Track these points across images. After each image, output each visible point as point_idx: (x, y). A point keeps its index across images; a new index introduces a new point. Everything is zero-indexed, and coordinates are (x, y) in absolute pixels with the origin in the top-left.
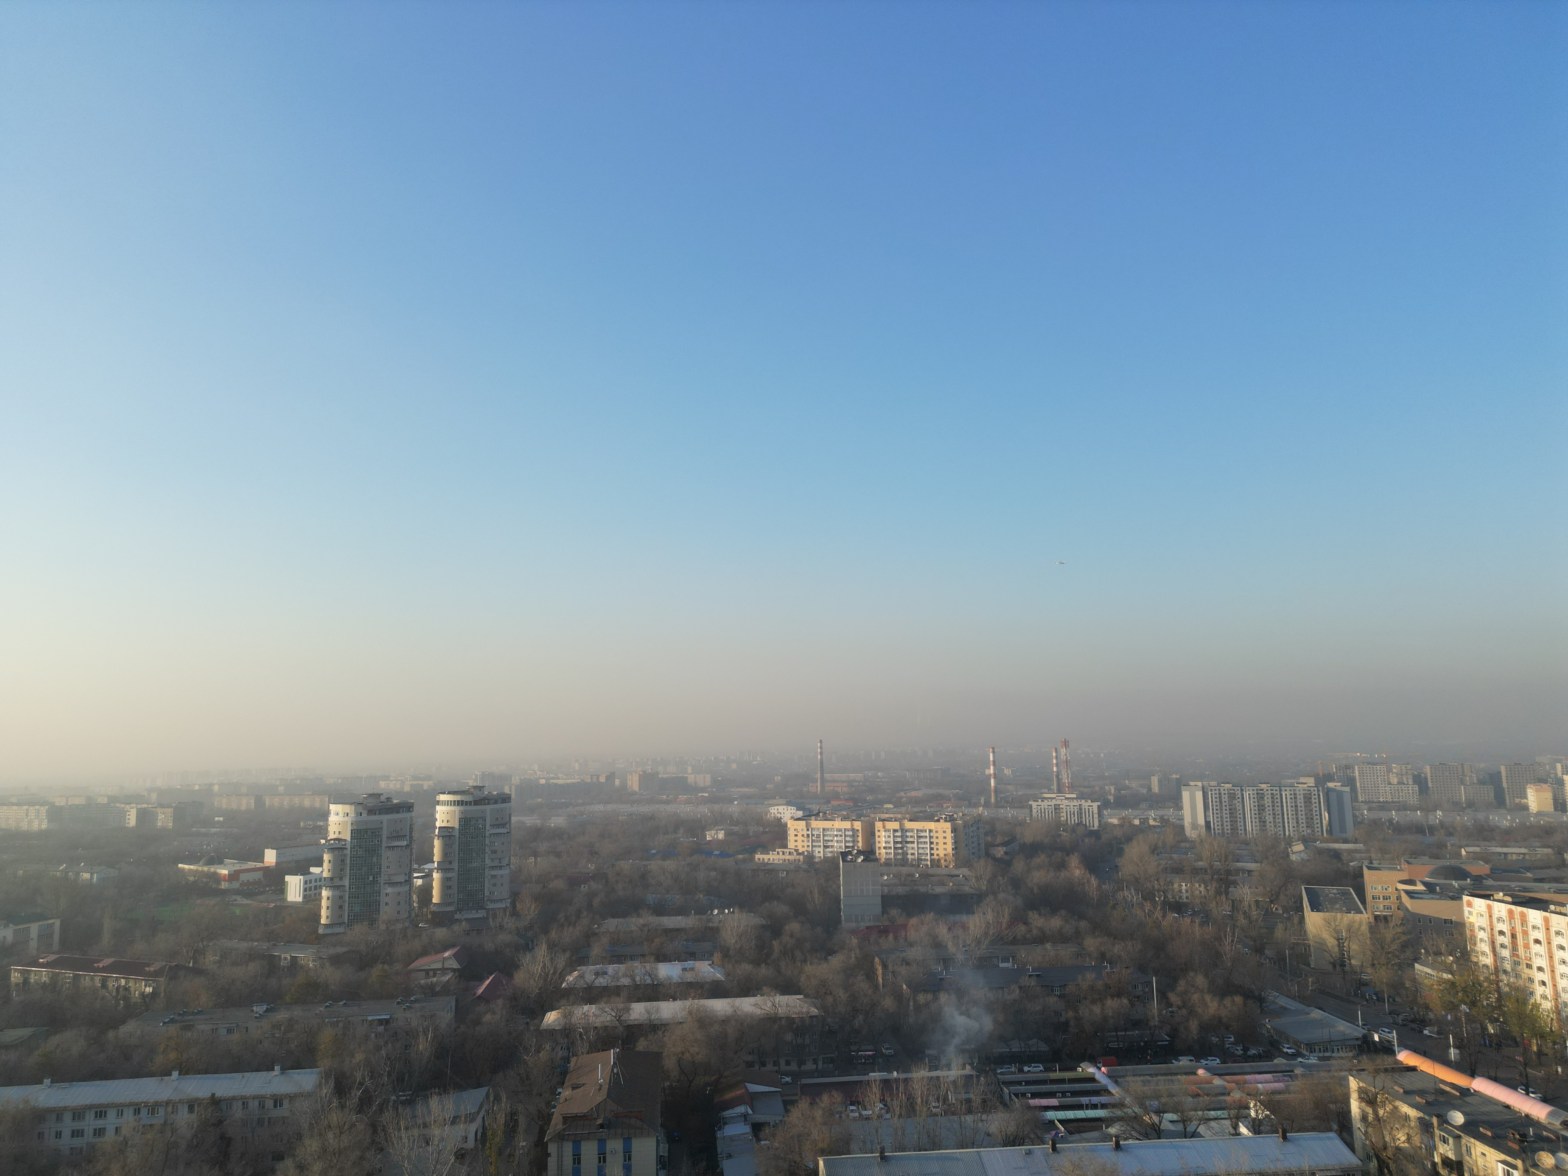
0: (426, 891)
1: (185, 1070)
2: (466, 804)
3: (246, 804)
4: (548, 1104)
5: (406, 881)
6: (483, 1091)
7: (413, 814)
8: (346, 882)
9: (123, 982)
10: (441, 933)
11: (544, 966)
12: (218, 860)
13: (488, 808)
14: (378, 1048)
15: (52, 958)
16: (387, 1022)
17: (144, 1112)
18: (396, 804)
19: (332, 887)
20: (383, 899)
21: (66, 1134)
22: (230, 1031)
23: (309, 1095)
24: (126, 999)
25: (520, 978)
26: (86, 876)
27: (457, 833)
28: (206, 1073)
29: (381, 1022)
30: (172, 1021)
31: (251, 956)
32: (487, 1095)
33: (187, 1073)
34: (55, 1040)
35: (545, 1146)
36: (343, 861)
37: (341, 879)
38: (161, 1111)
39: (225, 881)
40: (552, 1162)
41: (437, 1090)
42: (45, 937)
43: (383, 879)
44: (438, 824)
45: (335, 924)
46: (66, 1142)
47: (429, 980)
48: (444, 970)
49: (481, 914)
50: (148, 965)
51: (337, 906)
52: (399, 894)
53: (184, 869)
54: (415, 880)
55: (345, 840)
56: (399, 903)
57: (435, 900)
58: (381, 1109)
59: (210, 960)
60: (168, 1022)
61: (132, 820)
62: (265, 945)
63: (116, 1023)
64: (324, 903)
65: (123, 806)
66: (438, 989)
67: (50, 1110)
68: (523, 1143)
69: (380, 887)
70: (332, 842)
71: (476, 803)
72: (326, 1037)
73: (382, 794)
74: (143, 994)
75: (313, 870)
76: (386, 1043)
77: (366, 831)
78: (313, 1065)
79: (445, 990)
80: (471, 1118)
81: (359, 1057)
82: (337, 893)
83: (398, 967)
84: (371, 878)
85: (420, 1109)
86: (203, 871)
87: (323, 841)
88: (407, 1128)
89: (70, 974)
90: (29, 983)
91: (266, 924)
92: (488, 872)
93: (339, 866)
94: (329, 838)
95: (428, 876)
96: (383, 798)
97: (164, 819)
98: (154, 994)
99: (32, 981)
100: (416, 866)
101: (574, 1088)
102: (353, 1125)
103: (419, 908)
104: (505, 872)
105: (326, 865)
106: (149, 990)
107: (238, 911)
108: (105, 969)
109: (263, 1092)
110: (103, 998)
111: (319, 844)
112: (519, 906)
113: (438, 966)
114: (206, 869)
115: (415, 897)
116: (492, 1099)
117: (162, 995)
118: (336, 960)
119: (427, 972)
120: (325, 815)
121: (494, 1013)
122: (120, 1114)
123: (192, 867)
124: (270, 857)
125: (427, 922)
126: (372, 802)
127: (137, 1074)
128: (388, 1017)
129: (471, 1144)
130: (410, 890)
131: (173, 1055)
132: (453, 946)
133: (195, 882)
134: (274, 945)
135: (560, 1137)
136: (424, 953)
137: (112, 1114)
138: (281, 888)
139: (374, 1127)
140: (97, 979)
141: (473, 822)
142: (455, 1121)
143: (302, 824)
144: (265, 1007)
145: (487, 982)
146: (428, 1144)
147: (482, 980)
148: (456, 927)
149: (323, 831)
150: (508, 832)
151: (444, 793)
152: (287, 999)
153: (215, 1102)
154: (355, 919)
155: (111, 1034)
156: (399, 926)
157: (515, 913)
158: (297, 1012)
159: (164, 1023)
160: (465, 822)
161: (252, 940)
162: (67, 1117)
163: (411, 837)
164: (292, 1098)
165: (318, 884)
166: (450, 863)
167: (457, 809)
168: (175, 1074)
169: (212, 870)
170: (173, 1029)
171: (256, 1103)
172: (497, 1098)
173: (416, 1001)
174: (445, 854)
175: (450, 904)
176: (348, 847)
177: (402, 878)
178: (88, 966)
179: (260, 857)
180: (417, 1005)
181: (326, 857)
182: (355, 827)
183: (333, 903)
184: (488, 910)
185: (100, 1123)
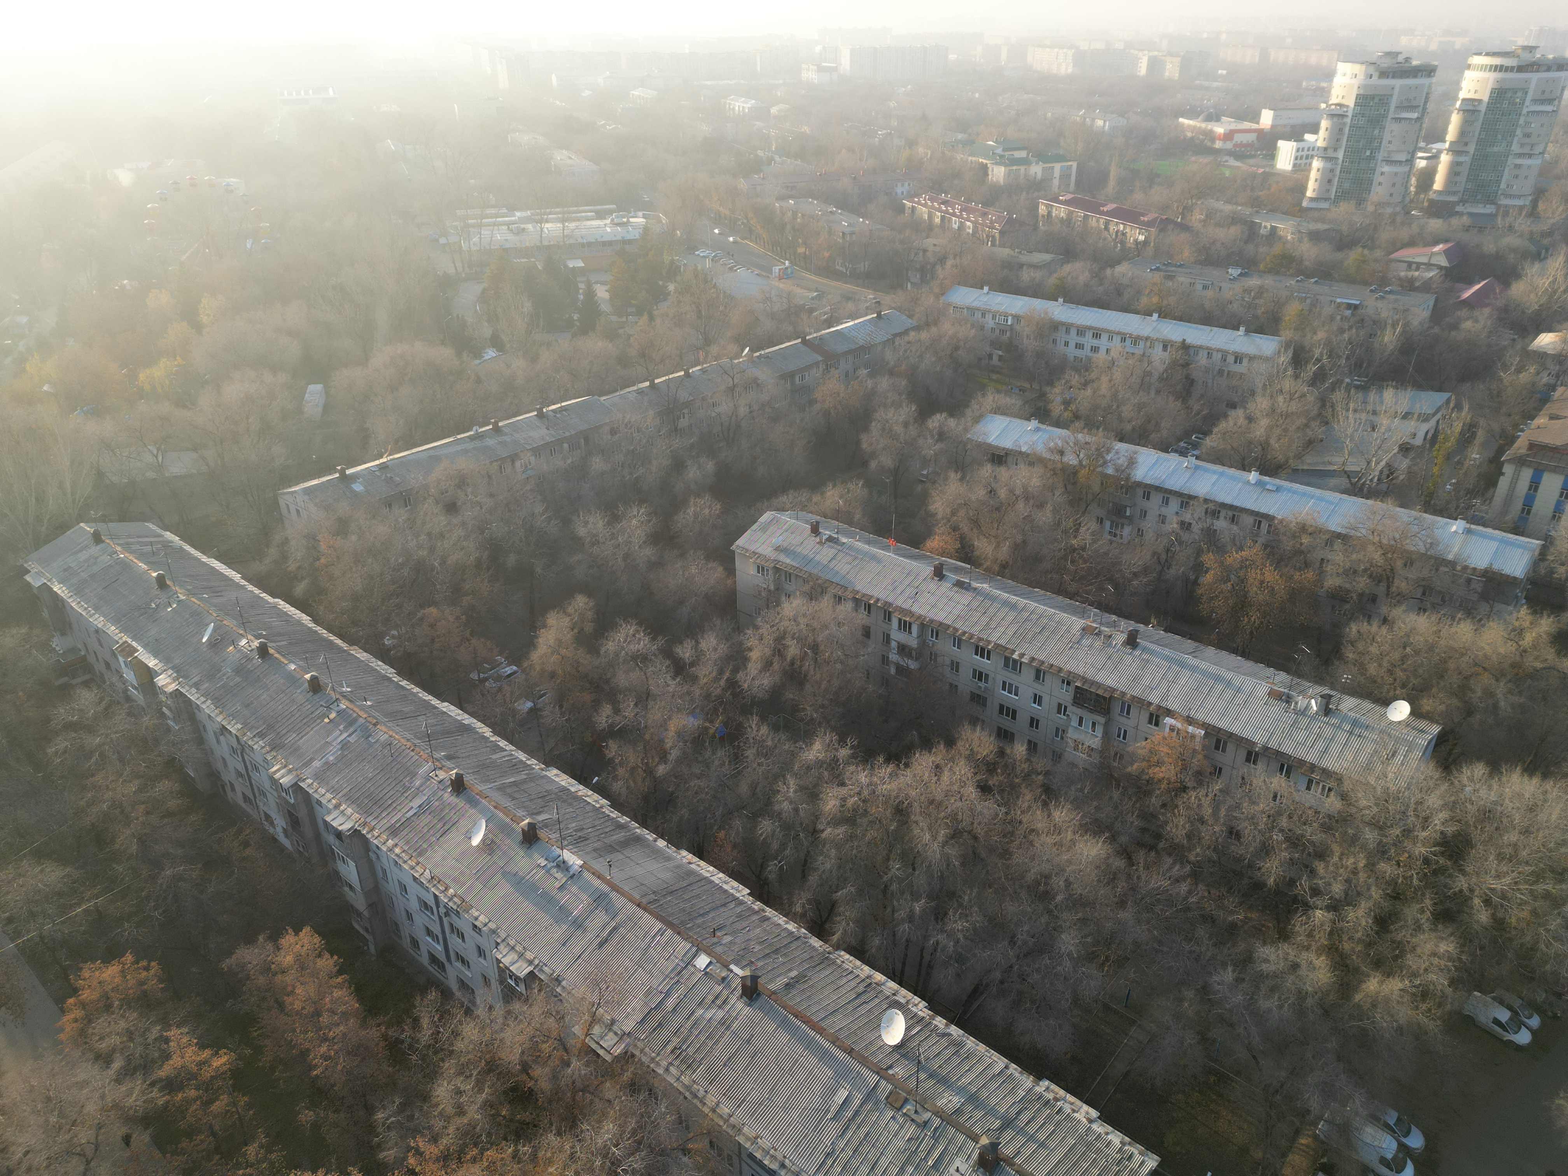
0: (1428, 176)
1: (1165, 314)
2: (1506, 71)
3: (1250, 57)
4: (1516, 426)
5: (1407, 161)
6: (1445, 396)
7: (1434, 80)
8: (1340, 155)
9: (1121, 227)
10: (1435, 224)
11: (1554, 282)
12: (1214, 117)
13: (1534, 77)
14: (1342, 331)
15: (1069, 196)
16: (1356, 307)
17: (1128, 341)
18: (1416, 67)
19: (1326, 159)
20: (1378, 178)
21: (1072, 345)
22: (1205, 287)
23: (1267, 359)
24: (1123, 243)
25: (1518, 289)
26: (1100, 123)
27: (1483, 108)
28: (1181, 320)
29: (1349, 306)
30: (1157, 269)
31: (1234, 220)
32: (1448, 401)
33: (1165, 317)
34: (1067, 268)
35: (1500, 465)
36: (1341, 130)
37: (1335, 150)
38: (1142, 343)
39: (1220, 139)
40: (1504, 483)
41: (1394, 383)
42: (1065, 176)
43: (1381, 155)
44: (1462, 95)
45: (1321, 199)
46: (1071, 352)
47: (1410, 274)
48: (1429, 266)
49: (1489, 209)
50: (1143, 215)
51: (1326, 180)
52: (1396, 174)
53: (1183, 124)
54: (1418, 160)
55: (1347, 106)
56: (1394, 185)
57: (1438, 184)
58: (1333, 388)
59: (1197, 217)
60: (1155, 270)
61: (1143, 69)
62: (1248, 211)
63: (1113, 262)
64: (1313, 175)
65: (1137, 52)
66: (1417, 284)
67: (1063, 324)
68: (1475, 455)
69: (1376, 164)
70: (1333, 107)
71: (1520, 69)
72: (1292, 310)
73: (1401, 53)
74: (1136, 241)
75: (1308, 137)
76: (1351, 328)
77: (1373, 97)
78: (1275, 332)
79: (1426, 287)
80: (1425, 418)
81: (1321, 335)
82: (1329, 165)
83: (1378, 253)
84: (1368, 153)
85: (1372, 396)
86: (1200, 128)
87: (1323, 106)
88: (1355, 411)
89: (1081, 213)
90: (1052, 216)
91: (1252, 189)
92: (1511, 161)
93: (1336, 134)
94: (1330, 102)
95: (1435, 157)
96: (1401, 58)
97: (1171, 70)
98: (1146, 243)
99: (1054, 215)
100: (1422, 144)
101: (1552, 418)
102: (1303, 396)
103: (1416, 193)
104: (1536, 162)
105: (1322, 133)
106: (1142, 238)
107: (1227, 173)
108: (1107, 213)
109: (1226, 347)
110: (1105, 239)
111: (1317, 108)
112: (1541, 206)
113: (1424, 260)
114: (1203, 125)
115: (1413, 181)
116: (1452, 405)
117: (1152, 244)
118: (1315, 237)
119: (1410, 264)
120: (1329, 75)
121: (1477, 321)
122: (1111, 338)
123: (1191, 122)
124: (1267, 119)
125: (1421, 210)
126: (1386, 63)
127: (1126, 309)
128: (1358, 303)
129: (1418, 441)
130: (1410, 171)
131: (1155, 299)
132: (1446, 241)
133: (1192, 138)
134: (1257, 212)
135: (1521, 462)
136: (1411, 243)
137: (1105, 337)
138: (1271, 153)
139: (1323, 402)
140: (1102, 221)
141: (1509, 95)
142: (1406, 416)
143: (1304, 84)
144: (1239, 271)
145: (1477, 287)
146: (1374, 430)
147: (1471, 283)
148: (1455, 221)
149: (1324, 94)
150: (1554, 111)
151: (1480, 54)
152: (1262, 266)
153: (1185, 346)
154: (1343, 196)
155: (1109, 271)
156: (1389, 210)
157: (1533, 213)
158: (1269, 281)
159: (1151, 270)
160: (1499, 94)
161: (1237, 204)
162: (1073, 332)
163: (1424, 108)
164: (1251, 358)
165: (1311, 153)
166: (1466, 144)
167: (1493, 76)
168: (1155, 316)
169: (1209, 127)
170: (1157, 277)
171: (1219, 356)
172: (1458, 407)
173: (1391, 292)
174: (1463, 133)
175: (1454, 193)
176: (1350, 114)
177: (1403, 157)
178: (1095, 208)
179: (1256, 118)
180: (1392, 297)
181: (1324, 124)
182: (1362, 92)
183: (1323, 175)
184: (1499, 207)
185: (1095, 342)
